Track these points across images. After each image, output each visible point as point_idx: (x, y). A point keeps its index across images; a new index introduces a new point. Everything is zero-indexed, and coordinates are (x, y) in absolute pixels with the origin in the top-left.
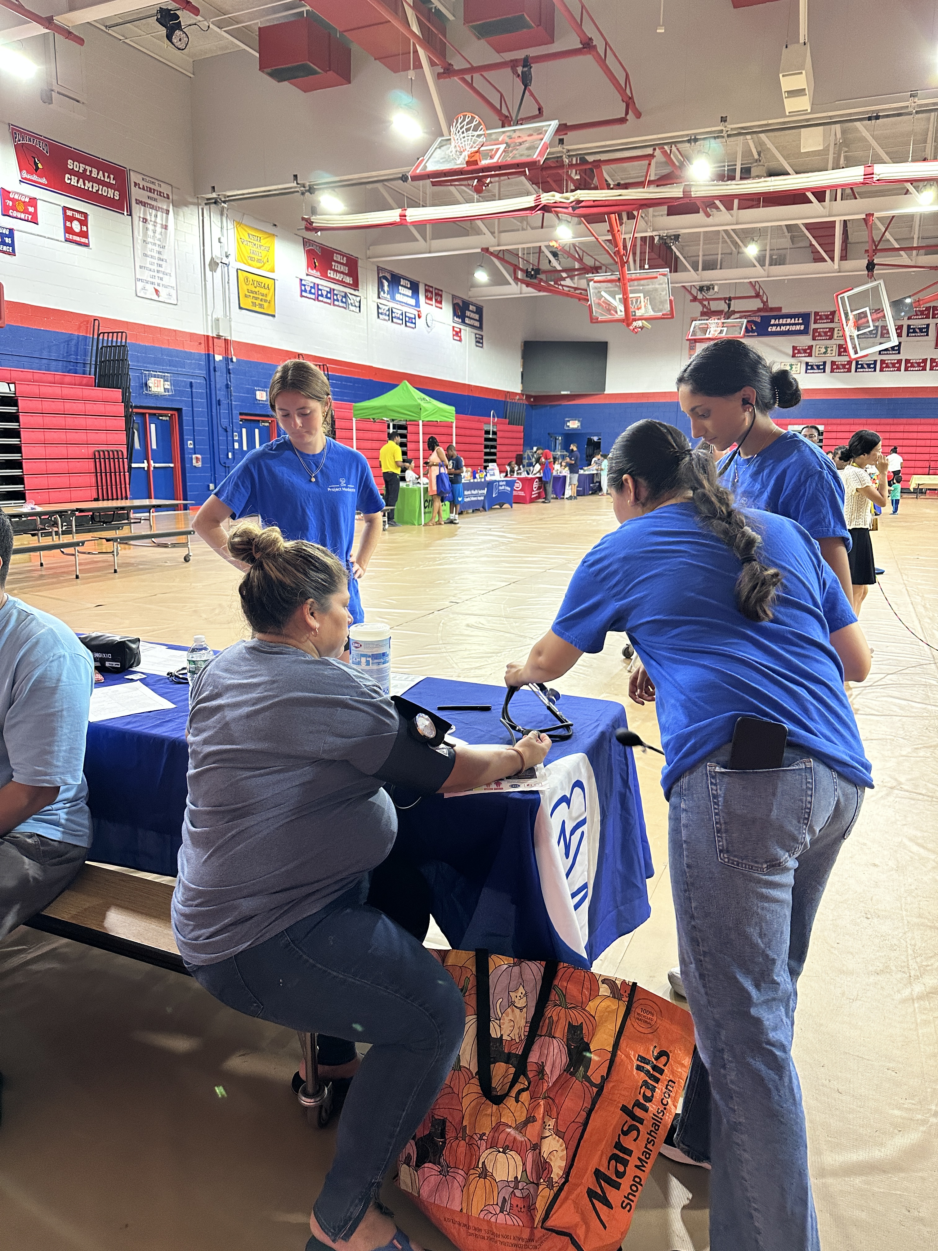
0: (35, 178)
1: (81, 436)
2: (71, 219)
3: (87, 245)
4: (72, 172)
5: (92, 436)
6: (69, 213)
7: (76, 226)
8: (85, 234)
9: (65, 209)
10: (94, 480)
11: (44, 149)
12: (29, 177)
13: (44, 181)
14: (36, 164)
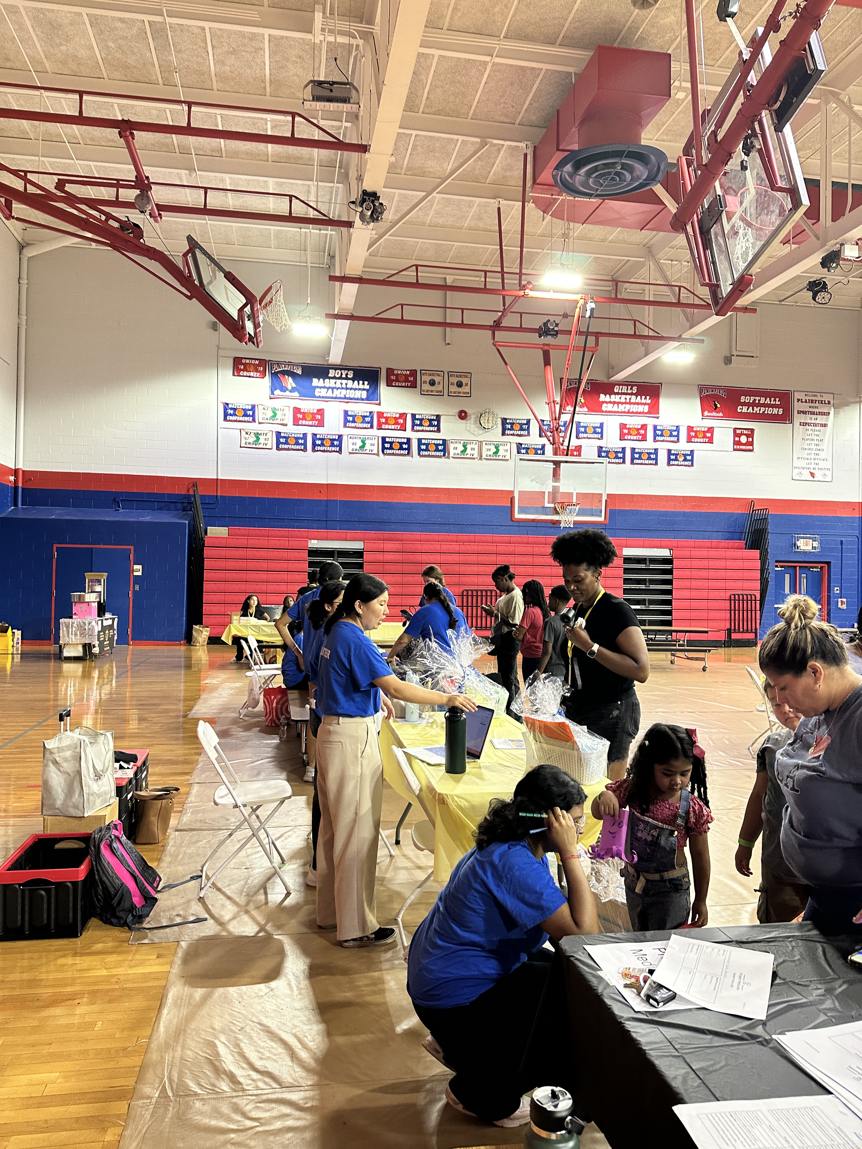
0: (714, 414)
1: (721, 584)
2: (739, 436)
3: (752, 450)
4: (744, 404)
5: (730, 584)
6: (738, 431)
7: (743, 439)
8: (751, 444)
9: (735, 429)
10: (729, 615)
11: (722, 394)
12: (709, 414)
13: (721, 414)
14: (716, 405)
